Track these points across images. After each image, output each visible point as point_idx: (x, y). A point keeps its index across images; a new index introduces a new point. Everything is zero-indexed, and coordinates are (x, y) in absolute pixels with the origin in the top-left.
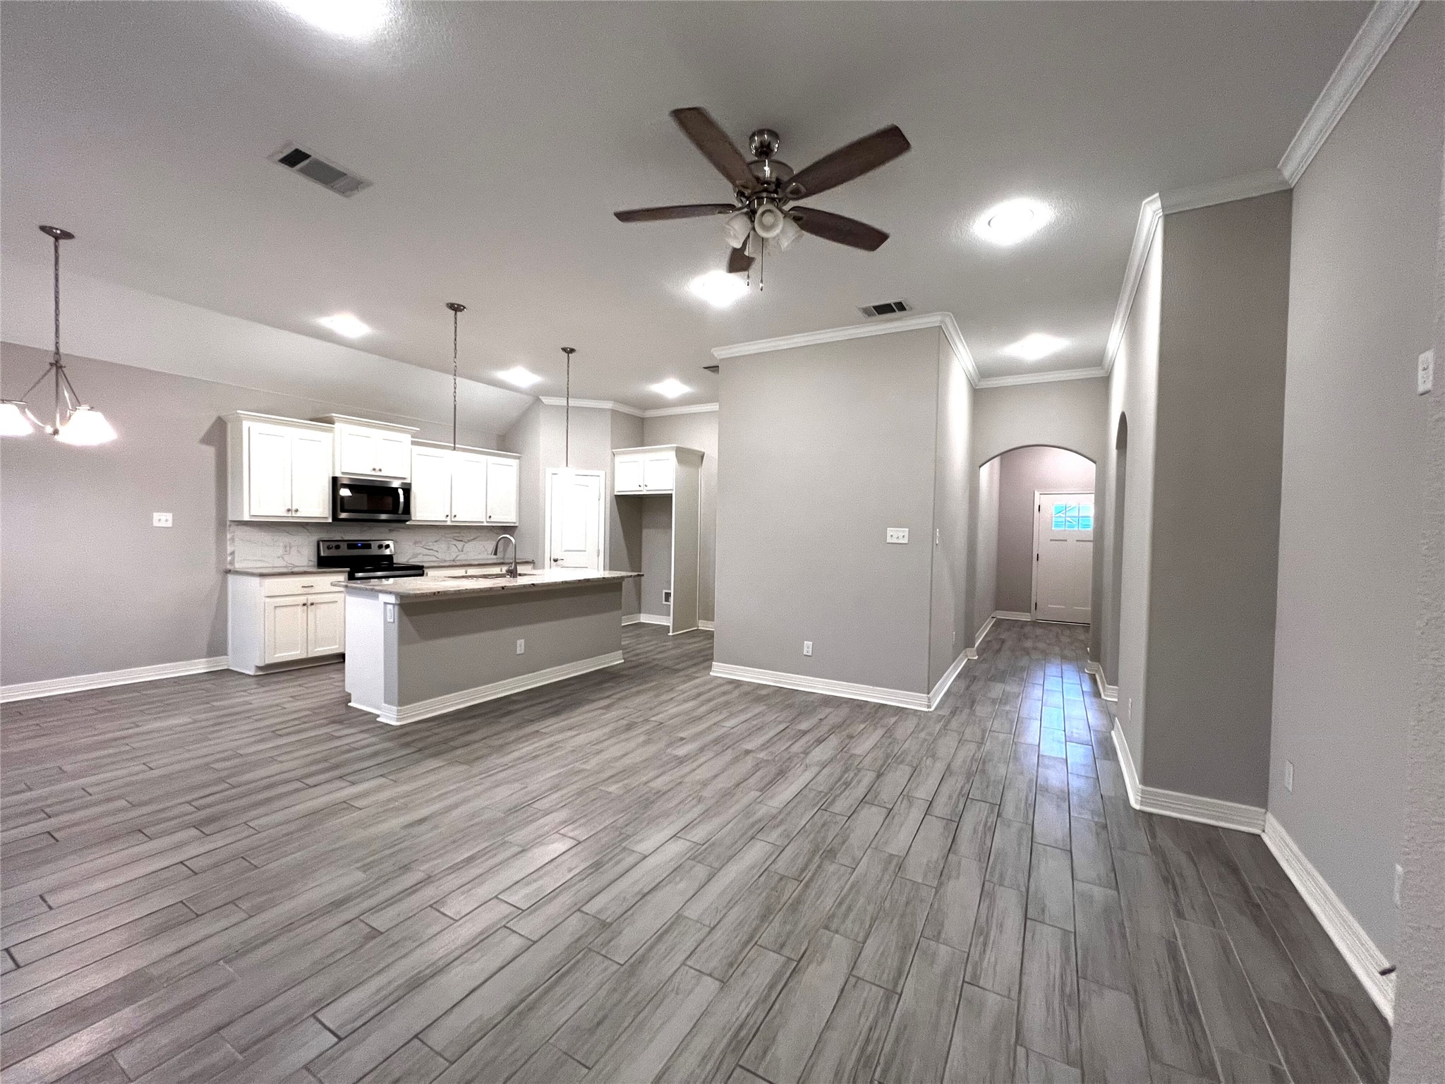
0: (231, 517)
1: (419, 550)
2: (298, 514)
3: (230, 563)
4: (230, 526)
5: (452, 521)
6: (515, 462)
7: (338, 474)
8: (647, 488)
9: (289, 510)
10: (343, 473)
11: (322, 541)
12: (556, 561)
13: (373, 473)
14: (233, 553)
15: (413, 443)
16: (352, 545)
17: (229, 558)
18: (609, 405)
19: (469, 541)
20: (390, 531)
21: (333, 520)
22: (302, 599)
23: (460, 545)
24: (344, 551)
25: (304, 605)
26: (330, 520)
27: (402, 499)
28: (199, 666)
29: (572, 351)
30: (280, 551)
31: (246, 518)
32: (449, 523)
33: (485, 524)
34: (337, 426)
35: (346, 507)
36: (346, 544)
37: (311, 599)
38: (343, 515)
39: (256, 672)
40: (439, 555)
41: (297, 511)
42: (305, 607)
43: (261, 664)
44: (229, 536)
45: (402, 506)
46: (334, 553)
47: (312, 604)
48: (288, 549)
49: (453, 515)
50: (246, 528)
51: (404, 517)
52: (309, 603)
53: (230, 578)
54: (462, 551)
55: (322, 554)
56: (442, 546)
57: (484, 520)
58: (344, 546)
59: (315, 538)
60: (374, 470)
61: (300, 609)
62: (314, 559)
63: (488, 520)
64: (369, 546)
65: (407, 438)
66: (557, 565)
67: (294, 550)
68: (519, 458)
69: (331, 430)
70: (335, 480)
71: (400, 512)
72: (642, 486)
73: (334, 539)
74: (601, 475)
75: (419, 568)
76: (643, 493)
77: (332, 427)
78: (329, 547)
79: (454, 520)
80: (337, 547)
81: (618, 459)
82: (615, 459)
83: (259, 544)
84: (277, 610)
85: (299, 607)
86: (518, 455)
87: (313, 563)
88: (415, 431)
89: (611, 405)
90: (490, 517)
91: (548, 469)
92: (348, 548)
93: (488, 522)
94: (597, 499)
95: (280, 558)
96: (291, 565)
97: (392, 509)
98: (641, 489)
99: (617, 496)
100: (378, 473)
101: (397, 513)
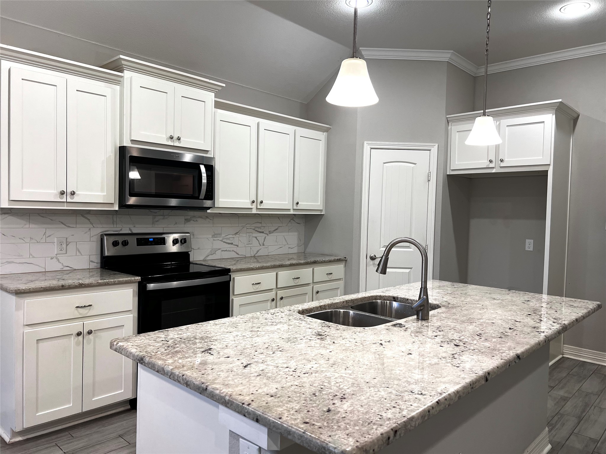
1: (218, 244)
2: (76, 199)
5: (257, 209)
6: (322, 136)
7: (127, 143)
8: (502, 165)
9: (62, 193)
10: (133, 141)
11: (106, 235)
12: (373, 258)
13: (170, 143)
15: (218, 105)
16: (143, 241)
18: (445, 56)
19: (270, 232)
20: (187, 220)
21: (120, 207)
22: (77, 326)
23: (261, 236)
24: (133, 249)
25: (79, 334)
26: (116, 208)
27: (204, 180)
30: (55, 249)
31: (5, 204)
32: (254, 211)
33: (292, 212)
34: (127, 74)
35: (136, 190)
36: (135, 238)
37: (90, 324)
38: (132, 200)
39: (13, 437)
40: (238, 250)
41: (73, 193)
42: (81, 338)
45: (204, 188)
46: (120, 251)
47: (90, 332)
48: (64, 246)
49: (259, 201)
50: (10, 218)
51: (208, 203)
52: (86, 331)
54: (263, 245)
55: (106, 254)
56: (242, 239)
57: (291, 208)
58: (133, 241)
59: (98, 231)
60: (171, 138)
61: (73, 340)
62: (97, 259)
63: (295, 208)
64: (163, 242)
65: (210, 97)
67: (72, 248)
68: (328, 131)
69: (118, 81)
70: (123, 150)
71: (202, 195)
72: (494, 161)
73: (121, 232)
74: (432, 149)
75: (226, 272)
76: (494, 171)
77: (122, 77)
78: (115, 244)
79: (259, 207)
80: (125, 243)
81: (454, 128)
82: (449, 128)
83: (28, 240)
84: (41, 344)
85: (73, 337)
86: (330, 127)
87: (95, 264)
88: (220, 88)
89: (449, 55)
90: (297, 203)
91: (365, 142)
92: (137, 246)
93: (294, 209)
94: (427, 180)
95: (55, 260)
96: (68, 268)
97: (190, 192)
98: (492, 165)
99: (449, 176)
100: (177, 144)
101: (198, 198)
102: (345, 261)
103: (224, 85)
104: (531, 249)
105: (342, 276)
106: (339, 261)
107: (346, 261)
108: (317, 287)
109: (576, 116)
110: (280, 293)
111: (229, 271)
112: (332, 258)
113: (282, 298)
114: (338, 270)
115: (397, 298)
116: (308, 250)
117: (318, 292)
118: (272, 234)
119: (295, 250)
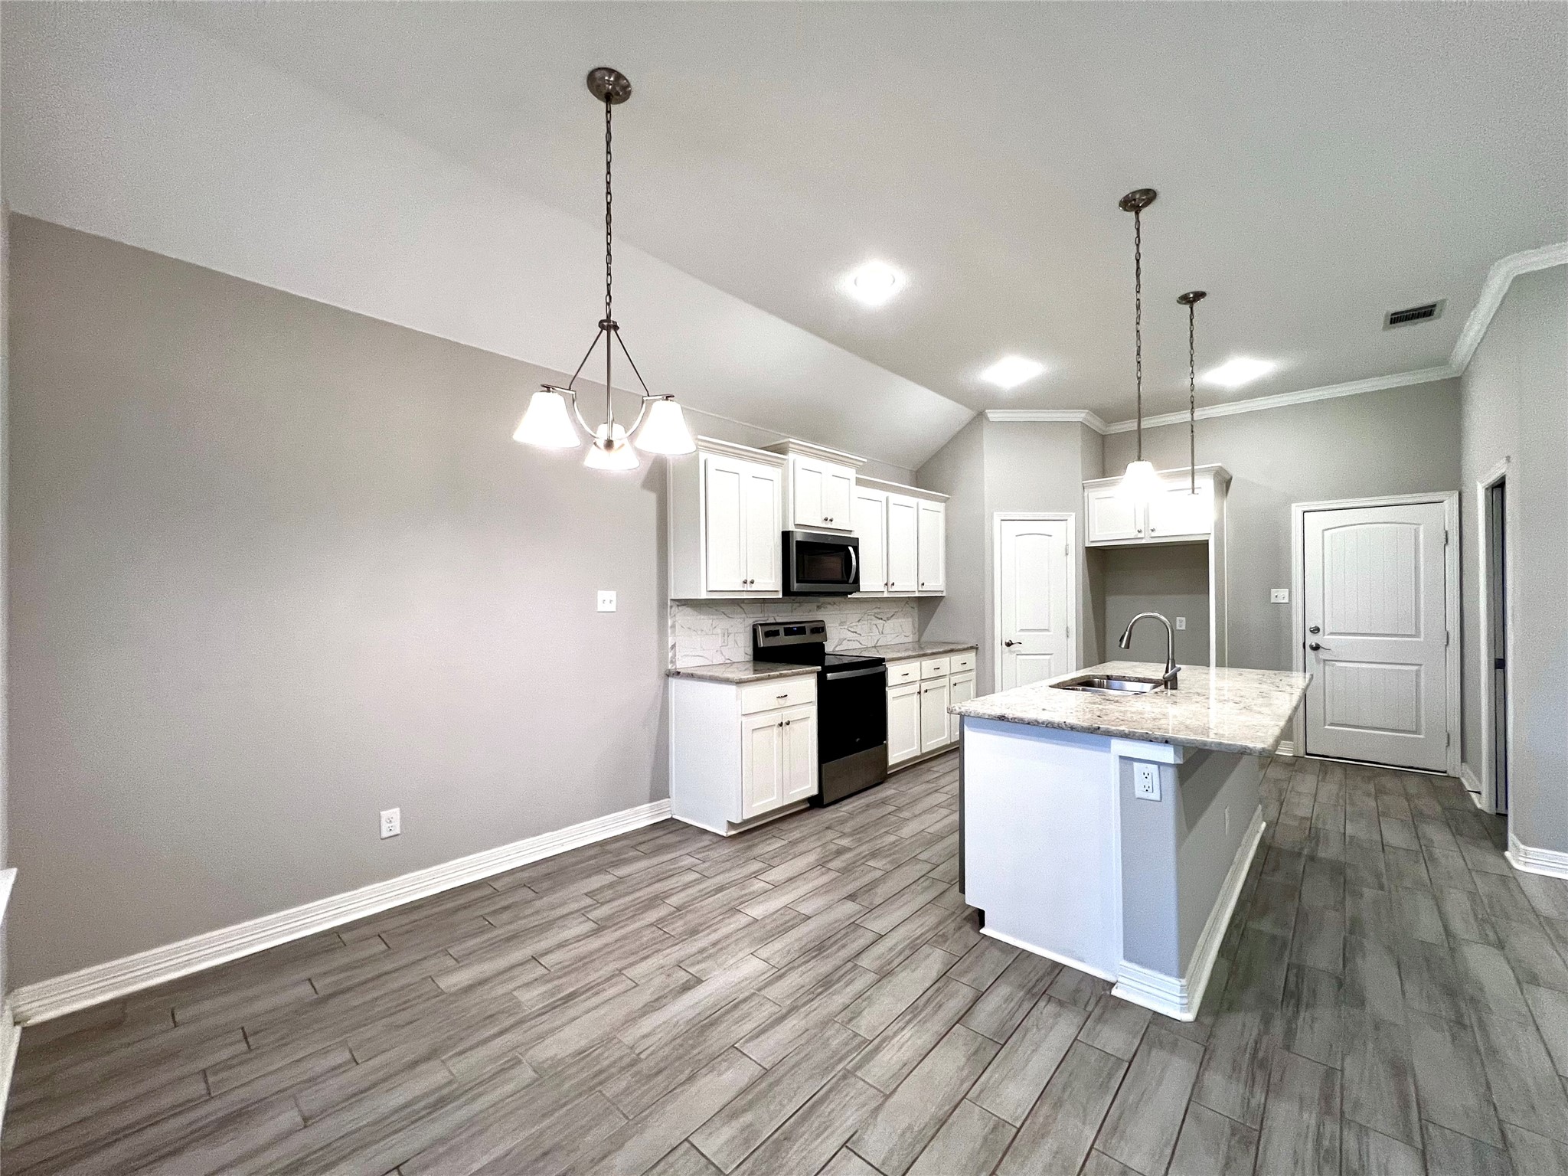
0: (673, 594)
1: (845, 633)
2: (754, 587)
3: (672, 662)
4: (671, 607)
5: (888, 592)
6: (940, 506)
7: (791, 528)
8: (1154, 534)
9: (745, 582)
10: (798, 526)
11: (761, 625)
12: (1009, 644)
13: (826, 525)
14: (674, 646)
15: (859, 482)
16: (789, 630)
17: (670, 655)
18: (1079, 416)
20: (819, 607)
21: (783, 595)
22: (776, 718)
24: (780, 639)
25: (781, 725)
26: (780, 596)
27: (853, 561)
28: (640, 817)
29: (1200, 295)
30: (719, 641)
31: (704, 595)
32: (886, 595)
33: (917, 595)
34: (791, 456)
36: (781, 629)
37: (788, 714)
38: (797, 587)
39: (729, 830)
41: (752, 582)
42: (781, 728)
43: (737, 820)
44: (670, 623)
45: (853, 571)
46: (773, 642)
47: (788, 723)
48: (726, 637)
49: (891, 583)
51: (853, 588)
52: (785, 722)
53: (673, 682)
54: (882, 633)
55: (761, 644)
56: (864, 627)
57: (916, 589)
58: (781, 632)
59: (750, 622)
60: (825, 520)
61: (776, 730)
62: (750, 651)
63: (920, 589)
64: (804, 631)
65: (853, 474)
66: (1010, 651)
67: (731, 639)
68: (945, 500)
69: (783, 464)
70: (786, 536)
71: (851, 580)
72: (1143, 531)
73: (768, 622)
74: (1069, 519)
75: (880, 662)
76: (1143, 541)
77: (785, 459)
78: (768, 634)
79: (890, 590)
80: (776, 633)
81: (1093, 495)
82: (1086, 494)
83: (699, 632)
84: (756, 734)
85: (775, 728)
86: (947, 496)
87: (749, 657)
88: (861, 464)
89: (1083, 415)
90: (923, 584)
91: (995, 513)
92: (786, 635)
93: (919, 591)
94: (1064, 554)
95: (719, 652)
96: (729, 661)
97: (839, 577)
98: (1140, 535)
99: (1088, 549)
100: (829, 525)
101: (847, 582)
102: (975, 650)
103: (866, 460)
104: (1184, 628)
105: (973, 666)
106: (972, 648)
107: (977, 648)
108: (954, 679)
109: (1228, 477)
110: (925, 686)
111: (883, 660)
112: (966, 646)
113: (926, 691)
114: (970, 657)
115: (1112, 676)
116: (923, 639)
117: (955, 685)
118: (889, 621)
119: (910, 639)
